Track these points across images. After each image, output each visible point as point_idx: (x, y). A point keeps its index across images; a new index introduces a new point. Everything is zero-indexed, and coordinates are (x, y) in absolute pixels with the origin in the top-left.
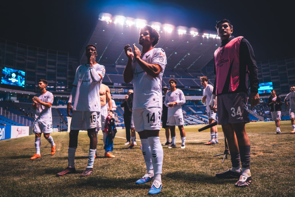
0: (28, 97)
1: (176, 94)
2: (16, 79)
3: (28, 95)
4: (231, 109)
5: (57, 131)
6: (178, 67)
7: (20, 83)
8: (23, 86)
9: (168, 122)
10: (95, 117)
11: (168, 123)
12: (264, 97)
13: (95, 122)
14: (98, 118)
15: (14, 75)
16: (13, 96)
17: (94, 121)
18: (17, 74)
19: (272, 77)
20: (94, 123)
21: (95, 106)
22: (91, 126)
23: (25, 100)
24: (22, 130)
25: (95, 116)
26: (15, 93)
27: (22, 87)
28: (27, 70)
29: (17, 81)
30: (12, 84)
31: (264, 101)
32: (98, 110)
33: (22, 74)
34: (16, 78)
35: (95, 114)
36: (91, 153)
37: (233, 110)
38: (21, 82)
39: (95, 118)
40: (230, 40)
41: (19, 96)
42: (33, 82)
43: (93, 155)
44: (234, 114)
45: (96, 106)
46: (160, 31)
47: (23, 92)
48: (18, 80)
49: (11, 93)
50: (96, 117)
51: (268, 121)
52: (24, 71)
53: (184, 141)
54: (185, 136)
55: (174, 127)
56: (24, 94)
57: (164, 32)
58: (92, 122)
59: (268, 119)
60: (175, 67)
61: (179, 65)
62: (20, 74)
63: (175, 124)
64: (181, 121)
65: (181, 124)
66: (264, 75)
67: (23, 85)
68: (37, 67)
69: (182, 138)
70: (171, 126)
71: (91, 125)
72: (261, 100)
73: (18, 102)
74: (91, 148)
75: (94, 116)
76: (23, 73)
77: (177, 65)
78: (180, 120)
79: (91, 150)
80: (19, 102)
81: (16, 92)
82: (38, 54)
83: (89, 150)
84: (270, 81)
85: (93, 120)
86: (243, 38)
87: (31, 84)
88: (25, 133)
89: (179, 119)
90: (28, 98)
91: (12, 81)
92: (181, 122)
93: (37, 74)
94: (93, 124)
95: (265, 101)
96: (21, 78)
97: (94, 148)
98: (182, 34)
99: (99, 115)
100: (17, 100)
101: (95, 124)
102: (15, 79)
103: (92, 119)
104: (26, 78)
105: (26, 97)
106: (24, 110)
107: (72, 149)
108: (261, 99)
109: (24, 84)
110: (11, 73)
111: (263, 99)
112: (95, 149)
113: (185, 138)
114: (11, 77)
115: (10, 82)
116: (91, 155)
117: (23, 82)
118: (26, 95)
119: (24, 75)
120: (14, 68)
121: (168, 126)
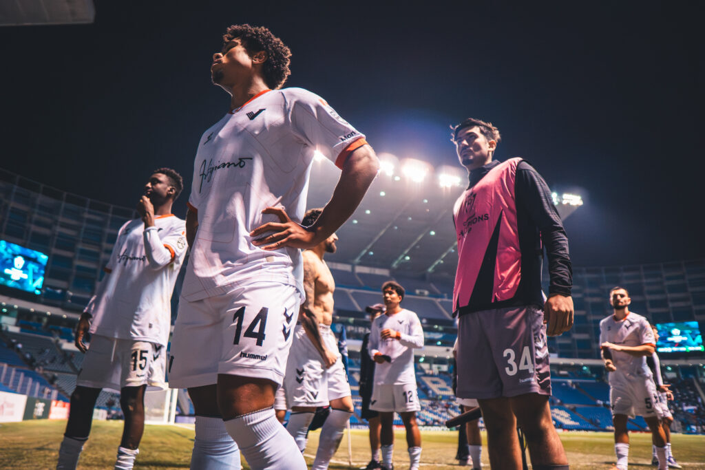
0: (45, 320)
1: (401, 323)
2: (24, 273)
3: (44, 315)
4: (505, 355)
5: (102, 416)
6: (438, 268)
7: (30, 282)
8: (38, 292)
9: (375, 401)
10: (144, 355)
11: (373, 403)
12: (677, 363)
13: (142, 368)
14: (155, 359)
15: (19, 261)
16: (7, 314)
17: (140, 365)
18: (28, 259)
19: (695, 308)
20: (139, 371)
21: (150, 326)
22: (129, 379)
23: (34, 328)
24: (5, 402)
25: (146, 352)
26: (13, 307)
27: (33, 293)
28: (54, 251)
29: (25, 276)
30: (10, 284)
31: (678, 375)
32: (156, 338)
33: (40, 260)
34: (25, 268)
35: (148, 347)
36: (119, 459)
37: (509, 355)
38: (34, 280)
39: (145, 358)
40: (490, 169)
41: (23, 317)
42: (63, 284)
43: (124, 466)
44: (511, 369)
45: (153, 326)
46: (394, 176)
47: (33, 307)
48: (27, 273)
49: (5, 307)
50: (149, 356)
51: (697, 433)
52: (45, 254)
53: (416, 458)
54: (419, 445)
55: (391, 414)
56: (36, 313)
57: (403, 179)
58: (135, 369)
59: (694, 427)
60: (430, 270)
61: (439, 263)
62: (35, 261)
63: (394, 406)
64: (411, 400)
65: (409, 407)
66: (674, 300)
67: (37, 289)
68: (80, 246)
69: (411, 449)
70: (383, 413)
71: (131, 377)
72: (669, 371)
73: (16, 330)
74: (125, 443)
75: (142, 352)
76: (43, 258)
77: (437, 263)
78: (408, 396)
79: (123, 450)
80: (21, 331)
81: (18, 303)
82: (86, 216)
83: (119, 449)
84: (693, 320)
85: (139, 362)
86: (521, 161)
87: (58, 288)
88: (12, 414)
89: (405, 394)
90: (43, 324)
91: (13, 277)
92: (408, 403)
93: (77, 263)
94: (138, 376)
95: (681, 375)
96: (36, 271)
97: (131, 445)
98: (449, 186)
99: (158, 353)
100: (16, 325)
101: (143, 376)
102: (22, 271)
103: (135, 361)
104: (50, 272)
105: (40, 320)
106: (20, 346)
107: (72, 442)
108: (669, 368)
109: (40, 286)
110: (15, 256)
111: (675, 369)
112: (136, 449)
113: (418, 451)
114: (11, 266)
115: (8, 277)
116: (120, 464)
117: (39, 282)
118: (40, 315)
119: (44, 263)
120: (23, 245)
121: (375, 413)
